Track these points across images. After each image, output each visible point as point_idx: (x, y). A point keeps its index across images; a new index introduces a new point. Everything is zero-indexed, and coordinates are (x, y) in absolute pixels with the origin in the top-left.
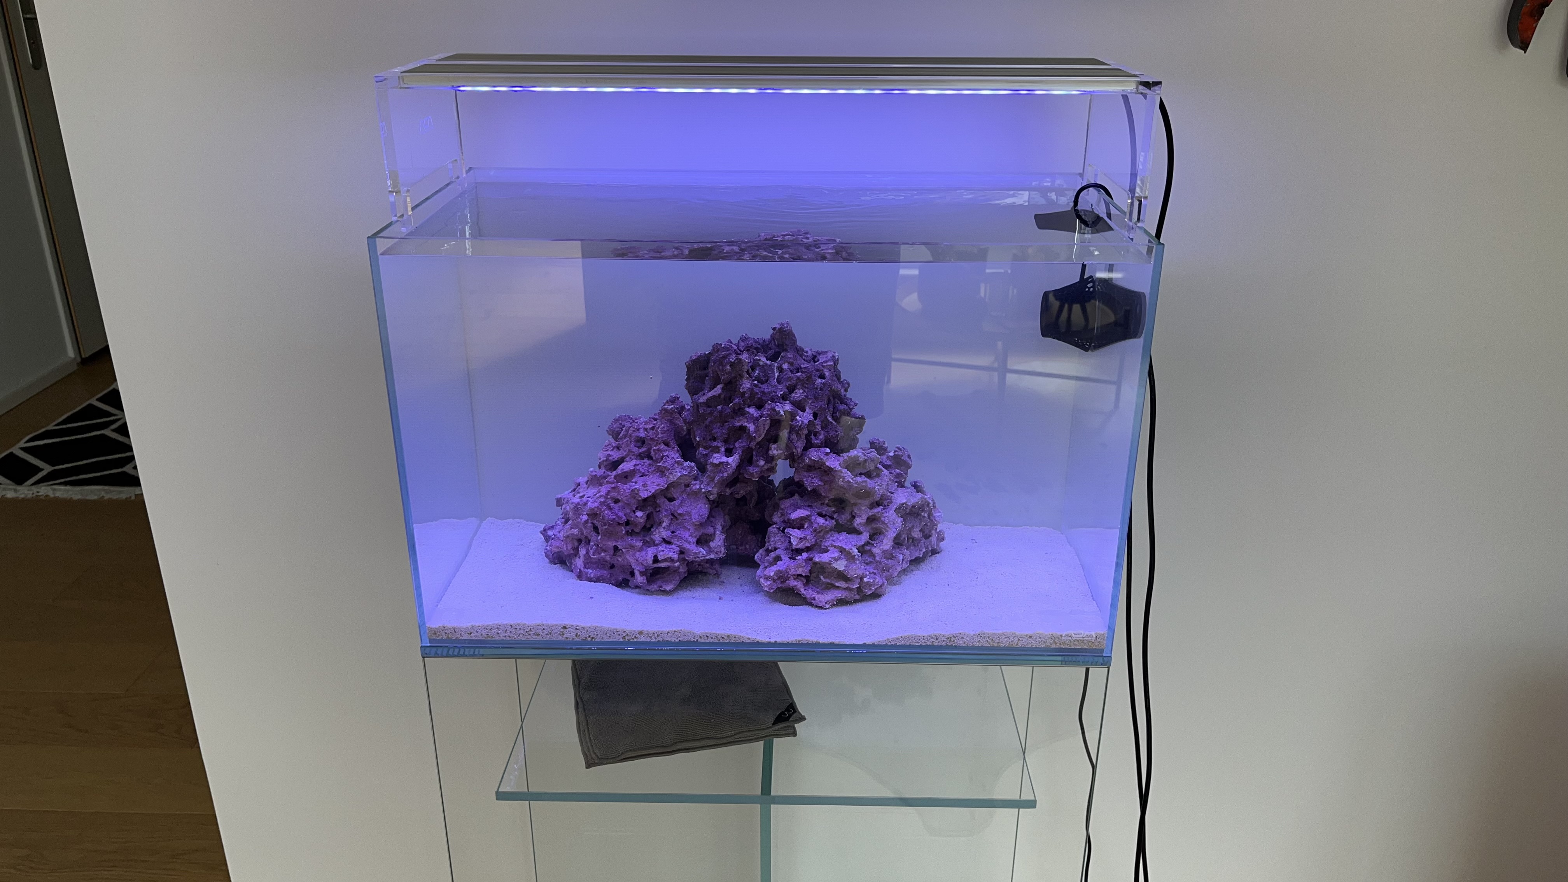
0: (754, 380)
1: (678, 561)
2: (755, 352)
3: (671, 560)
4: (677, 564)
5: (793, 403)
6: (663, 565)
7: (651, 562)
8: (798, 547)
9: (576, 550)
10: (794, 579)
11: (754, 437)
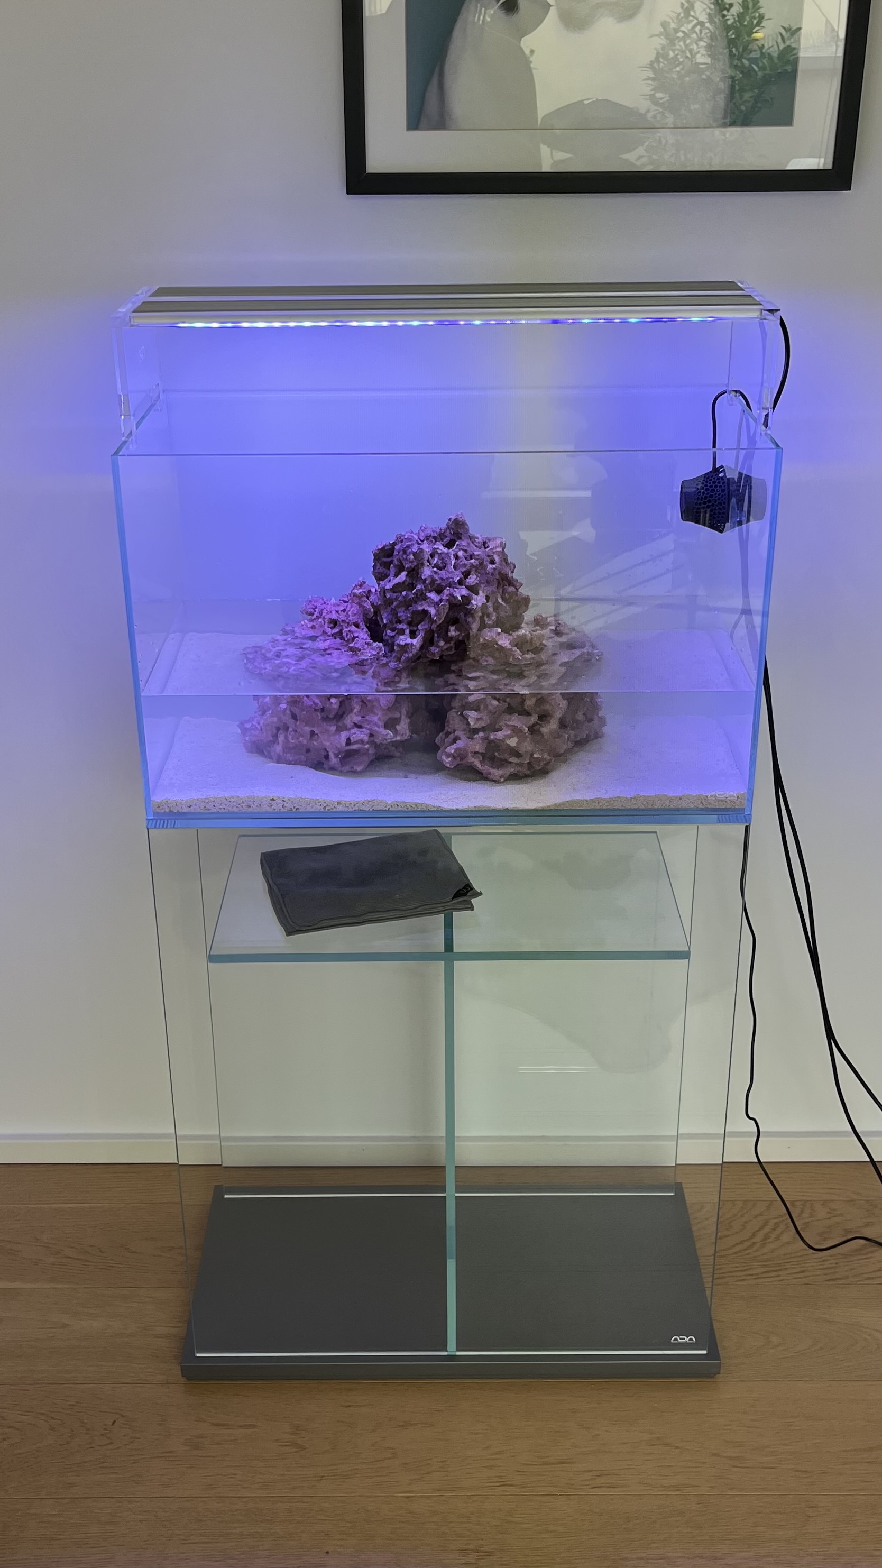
0: (433, 568)
1: (367, 743)
2: (434, 541)
3: (362, 742)
4: (367, 746)
5: (468, 588)
6: (354, 747)
7: (344, 744)
8: (476, 726)
9: (276, 736)
10: (473, 756)
11: (435, 620)
